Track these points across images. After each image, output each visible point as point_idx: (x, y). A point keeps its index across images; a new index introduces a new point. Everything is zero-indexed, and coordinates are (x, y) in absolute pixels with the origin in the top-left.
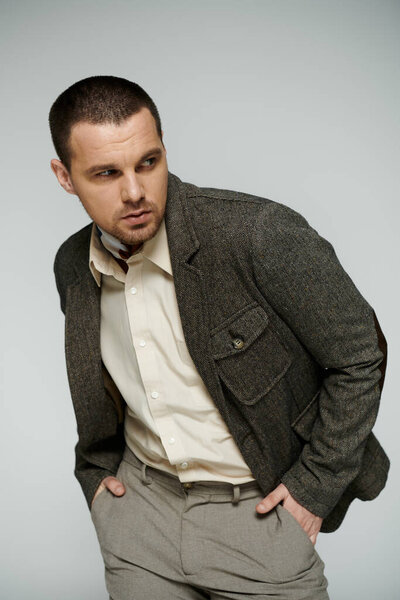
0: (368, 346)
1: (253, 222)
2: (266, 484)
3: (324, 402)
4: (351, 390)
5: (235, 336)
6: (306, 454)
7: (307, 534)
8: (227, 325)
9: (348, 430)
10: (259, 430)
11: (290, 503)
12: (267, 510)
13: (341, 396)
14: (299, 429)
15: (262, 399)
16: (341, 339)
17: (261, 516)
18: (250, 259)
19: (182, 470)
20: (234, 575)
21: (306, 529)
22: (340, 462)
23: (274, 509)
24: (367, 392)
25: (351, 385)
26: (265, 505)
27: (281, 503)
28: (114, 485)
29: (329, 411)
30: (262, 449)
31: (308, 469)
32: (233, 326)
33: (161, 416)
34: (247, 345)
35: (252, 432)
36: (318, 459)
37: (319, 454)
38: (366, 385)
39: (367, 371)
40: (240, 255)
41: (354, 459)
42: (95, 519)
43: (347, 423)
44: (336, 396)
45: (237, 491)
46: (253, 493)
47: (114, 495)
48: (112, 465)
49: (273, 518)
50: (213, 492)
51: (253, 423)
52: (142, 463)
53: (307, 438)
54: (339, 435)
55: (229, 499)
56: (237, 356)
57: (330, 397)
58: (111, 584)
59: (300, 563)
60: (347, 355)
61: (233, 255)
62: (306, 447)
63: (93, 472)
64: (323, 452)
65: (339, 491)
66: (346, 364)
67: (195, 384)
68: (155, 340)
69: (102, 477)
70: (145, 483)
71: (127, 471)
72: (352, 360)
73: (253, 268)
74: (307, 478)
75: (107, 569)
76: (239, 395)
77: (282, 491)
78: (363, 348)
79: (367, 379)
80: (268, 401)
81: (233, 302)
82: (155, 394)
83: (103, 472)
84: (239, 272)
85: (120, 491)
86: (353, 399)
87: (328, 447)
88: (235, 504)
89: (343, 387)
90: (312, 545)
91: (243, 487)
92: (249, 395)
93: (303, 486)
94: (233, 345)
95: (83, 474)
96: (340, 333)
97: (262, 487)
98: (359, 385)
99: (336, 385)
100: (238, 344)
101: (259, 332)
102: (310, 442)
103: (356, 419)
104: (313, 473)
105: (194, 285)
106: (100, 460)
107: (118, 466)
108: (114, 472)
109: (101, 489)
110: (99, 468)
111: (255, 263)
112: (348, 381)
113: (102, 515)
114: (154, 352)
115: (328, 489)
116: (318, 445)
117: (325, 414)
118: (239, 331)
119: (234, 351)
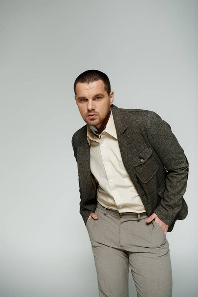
0: (184, 162)
1: (147, 117)
2: (149, 212)
3: (168, 183)
4: (178, 178)
5: (140, 159)
6: (162, 202)
7: (164, 231)
8: (138, 154)
9: (177, 192)
10: (147, 192)
11: (158, 220)
12: (150, 222)
13: (174, 180)
14: (160, 193)
15: (149, 182)
16: (175, 159)
17: (148, 224)
18: (146, 130)
19: (120, 208)
20: (138, 246)
21: (163, 229)
22: (175, 204)
23: (152, 222)
24: (183, 178)
25: (178, 176)
26: (149, 220)
27: (154, 220)
28: (94, 216)
29: (170, 186)
30: (148, 200)
31: (164, 207)
32: (140, 155)
33: (113, 189)
34: (145, 161)
35: (145, 193)
36: (167, 204)
37: (167, 202)
38: (183, 176)
39: (184, 171)
40: (143, 129)
41: (179, 203)
42: (88, 228)
43: (177, 190)
44: (173, 180)
45: (139, 216)
46: (145, 217)
47: (94, 220)
48: (93, 209)
49: (151, 225)
50: (130, 217)
51: (146, 190)
52: (104, 208)
53: (162, 197)
54: (174, 195)
55: (136, 219)
56: (141, 165)
57: (170, 181)
58: (94, 252)
59: (161, 242)
60: (176, 165)
61: (140, 129)
62: (162, 200)
63: (86, 212)
64: (169, 201)
65: (174, 215)
66: (176, 168)
67: (126, 177)
68: (111, 162)
69: (90, 213)
70: (105, 215)
71: (99, 211)
72: (178, 167)
73: (147, 133)
74: (163, 211)
75: (92, 246)
76: (141, 179)
77: (154, 216)
78: (182, 163)
79: (183, 174)
80: (151, 182)
81: (140, 146)
82: (112, 181)
83: (90, 212)
84: (142, 135)
85: (96, 218)
86: (179, 181)
87: (170, 199)
88: (138, 221)
89: (175, 177)
90: (165, 235)
91: (141, 214)
92: (145, 179)
93: (162, 213)
94: (140, 161)
95: (83, 212)
96: (175, 157)
97: (148, 214)
98: (180, 176)
99: (172, 176)
100: (142, 161)
101: (149, 156)
102: (163, 198)
103: (180, 188)
104: (165, 209)
105: (126, 141)
106: (89, 207)
107: (95, 209)
108: (94, 212)
109: (90, 217)
110: (88, 210)
111: (148, 132)
112: (177, 175)
113: (90, 227)
114: (111, 166)
115: (171, 214)
116: (166, 199)
117: (168, 187)
118: (142, 156)
119: (140, 164)
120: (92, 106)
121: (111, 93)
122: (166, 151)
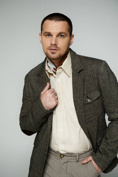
5: (88, 98)
8: (87, 94)
26: (85, 161)
32: (89, 95)
34: (91, 101)
81: (90, 87)
94: (87, 101)
100: (89, 101)
101: (96, 98)
118: (90, 97)
119: (87, 103)
120: (56, 41)
121: (72, 35)
122: (112, 98)
